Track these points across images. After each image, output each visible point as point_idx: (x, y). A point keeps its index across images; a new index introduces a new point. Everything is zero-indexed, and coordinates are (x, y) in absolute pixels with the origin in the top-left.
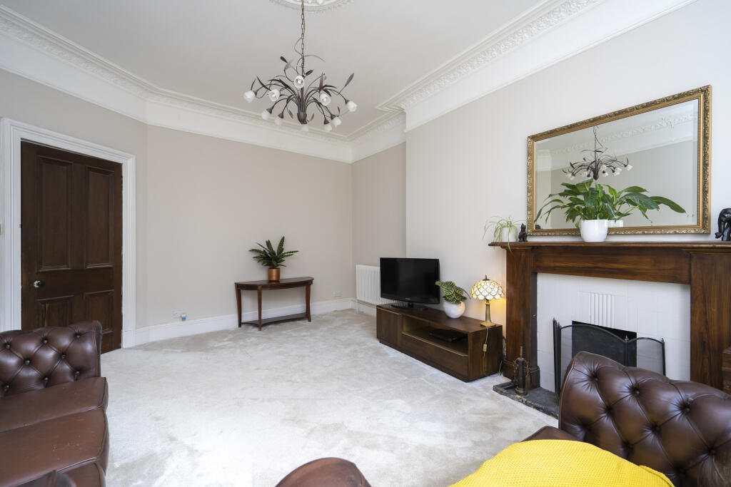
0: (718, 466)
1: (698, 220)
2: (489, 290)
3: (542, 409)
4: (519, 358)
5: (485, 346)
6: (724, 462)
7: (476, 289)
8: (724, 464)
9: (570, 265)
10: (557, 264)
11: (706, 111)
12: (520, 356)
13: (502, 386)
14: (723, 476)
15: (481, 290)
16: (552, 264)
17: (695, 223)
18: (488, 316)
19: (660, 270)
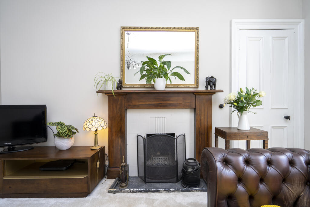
0: (290, 187)
1: (195, 82)
2: (99, 123)
3: (143, 191)
4: (122, 164)
5: (98, 163)
6: (293, 184)
7: (88, 124)
8: (293, 185)
9: (147, 103)
10: (140, 103)
11: (198, 37)
12: (123, 163)
13: (112, 187)
14: (294, 191)
15: (94, 124)
16: (138, 103)
17: (194, 83)
18: (96, 142)
19: (185, 103)
